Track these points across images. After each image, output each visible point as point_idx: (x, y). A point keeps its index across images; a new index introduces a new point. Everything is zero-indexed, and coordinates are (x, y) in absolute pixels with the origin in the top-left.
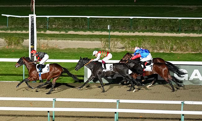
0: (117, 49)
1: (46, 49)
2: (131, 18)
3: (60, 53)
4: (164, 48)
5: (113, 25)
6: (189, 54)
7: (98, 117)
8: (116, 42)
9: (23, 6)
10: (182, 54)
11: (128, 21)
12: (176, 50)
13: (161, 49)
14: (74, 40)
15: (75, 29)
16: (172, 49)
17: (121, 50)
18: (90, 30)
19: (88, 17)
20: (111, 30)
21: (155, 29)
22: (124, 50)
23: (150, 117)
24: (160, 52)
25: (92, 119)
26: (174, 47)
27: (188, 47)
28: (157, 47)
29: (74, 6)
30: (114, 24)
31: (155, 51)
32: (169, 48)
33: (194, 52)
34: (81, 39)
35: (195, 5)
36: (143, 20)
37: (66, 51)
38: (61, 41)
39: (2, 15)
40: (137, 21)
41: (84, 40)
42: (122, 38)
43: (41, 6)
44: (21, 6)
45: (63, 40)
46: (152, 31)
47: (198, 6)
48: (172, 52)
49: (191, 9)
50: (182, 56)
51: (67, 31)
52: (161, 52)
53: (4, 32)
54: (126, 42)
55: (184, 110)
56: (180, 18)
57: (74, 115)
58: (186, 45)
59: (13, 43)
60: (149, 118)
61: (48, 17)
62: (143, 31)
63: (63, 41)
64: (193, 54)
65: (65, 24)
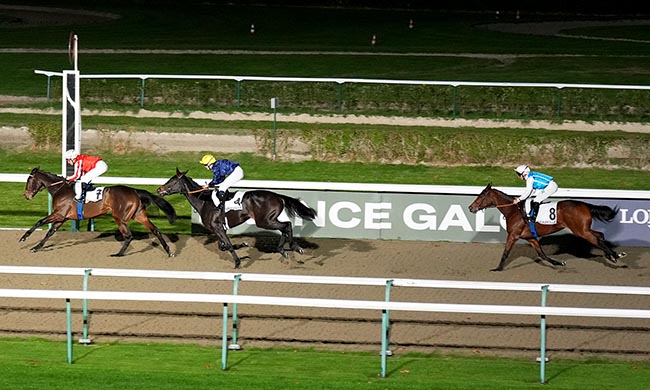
0: (293, 156)
1: (126, 153)
2: (340, 81)
3: (158, 162)
4: (403, 154)
5: (297, 98)
6: (463, 167)
7: (199, 315)
8: (290, 139)
9: (105, 51)
10: (445, 168)
11: (331, 89)
12: (431, 160)
13: (396, 155)
14: (198, 132)
15: (206, 108)
16: (422, 155)
17: (302, 156)
18: (242, 109)
19: (239, 79)
20: (278, 110)
21: (397, 108)
22: (309, 157)
23: (323, 316)
24: (394, 163)
25: (184, 318)
26: (428, 151)
27: (460, 152)
28: (387, 150)
29: (226, 52)
30: (298, 95)
31: (383, 161)
32: (416, 154)
33: (475, 165)
34: (214, 130)
35: (513, 53)
36: (368, 87)
37: (171, 159)
38: (167, 134)
39: (37, 72)
40: (353, 90)
41: (222, 134)
42: (306, 129)
43: (148, 51)
44: (100, 51)
45: (171, 131)
46: (388, 113)
47: (520, 56)
48: (422, 163)
49: (499, 62)
50: (446, 173)
51: (188, 111)
52: (397, 162)
53: (39, 112)
54: (315, 138)
55: (392, 300)
56: (455, 84)
57: (144, 310)
58: (456, 148)
59: (48, 138)
60: (320, 318)
61: (144, 77)
62: (367, 113)
63: (173, 134)
64: (471, 168)
65: (184, 95)
